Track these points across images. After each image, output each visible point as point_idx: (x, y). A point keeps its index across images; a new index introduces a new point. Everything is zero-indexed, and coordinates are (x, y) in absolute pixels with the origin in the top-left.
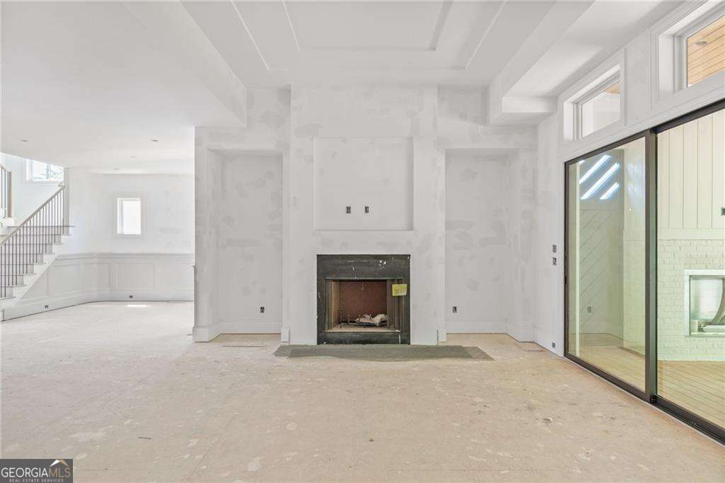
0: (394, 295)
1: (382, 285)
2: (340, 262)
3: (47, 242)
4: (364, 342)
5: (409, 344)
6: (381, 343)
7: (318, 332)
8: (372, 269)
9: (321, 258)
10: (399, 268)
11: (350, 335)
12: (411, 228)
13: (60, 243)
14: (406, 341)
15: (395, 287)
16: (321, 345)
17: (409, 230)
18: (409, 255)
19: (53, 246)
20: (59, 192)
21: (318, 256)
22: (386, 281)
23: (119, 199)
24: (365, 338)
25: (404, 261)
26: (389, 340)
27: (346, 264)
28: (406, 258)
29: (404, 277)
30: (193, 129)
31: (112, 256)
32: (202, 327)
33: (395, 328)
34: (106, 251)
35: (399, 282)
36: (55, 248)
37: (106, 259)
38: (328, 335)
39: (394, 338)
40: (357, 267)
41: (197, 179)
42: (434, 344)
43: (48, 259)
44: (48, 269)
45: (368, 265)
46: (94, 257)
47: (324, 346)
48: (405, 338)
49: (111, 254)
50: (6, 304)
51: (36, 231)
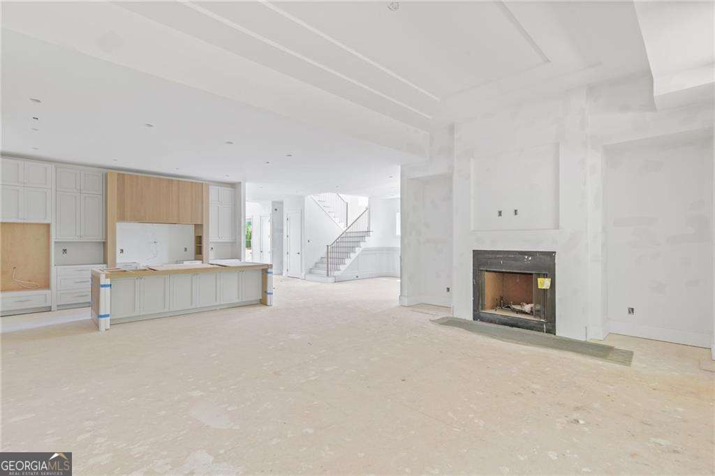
0: (539, 287)
1: (528, 277)
2: (490, 256)
3: (358, 241)
4: (512, 326)
5: (555, 334)
6: (527, 328)
7: (474, 311)
8: (518, 263)
9: (477, 253)
10: (545, 263)
11: (499, 317)
12: (557, 227)
13: (365, 241)
14: (552, 330)
15: (540, 280)
16: (475, 321)
17: (555, 229)
18: (555, 252)
21: (474, 251)
22: (531, 274)
24: (512, 322)
25: (549, 257)
26: (534, 327)
27: (495, 258)
28: (551, 255)
29: (550, 273)
30: (399, 167)
32: (405, 296)
33: (541, 318)
35: (545, 276)
36: (362, 244)
38: (482, 315)
39: (539, 326)
40: (505, 261)
41: (401, 199)
42: (583, 340)
43: (358, 250)
44: (358, 256)
45: (515, 259)
47: (478, 323)
48: (551, 328)
50: (336, 273)
51: (352, 235)
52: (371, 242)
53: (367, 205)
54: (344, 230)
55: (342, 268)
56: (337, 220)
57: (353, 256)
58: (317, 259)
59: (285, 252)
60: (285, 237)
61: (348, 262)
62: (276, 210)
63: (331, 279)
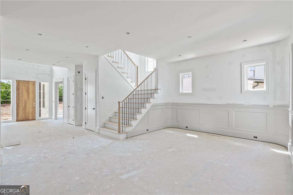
3: (148, 97)
13: (154, 98)
19: (151, 99)
20: (154, 71)
23: (181, 74)
31: (177, 104)
34: (175, 102)
37: (175, 106)
43: (148, 106)
44: (148, 111)
46: (169, 105)
49: (177, 103)
50: (128, 129)
51: (143, 92)
52: (159, 99)
53: (155, 66)
54: (135, 88)
55: (134, 123)
56: (129, 80)
57: (144, 111)
58: (110, 114)
59: (84, 108)
60: (84, 94)
61: (139, 117)
62: (79, 72)
63: (122, 136)
